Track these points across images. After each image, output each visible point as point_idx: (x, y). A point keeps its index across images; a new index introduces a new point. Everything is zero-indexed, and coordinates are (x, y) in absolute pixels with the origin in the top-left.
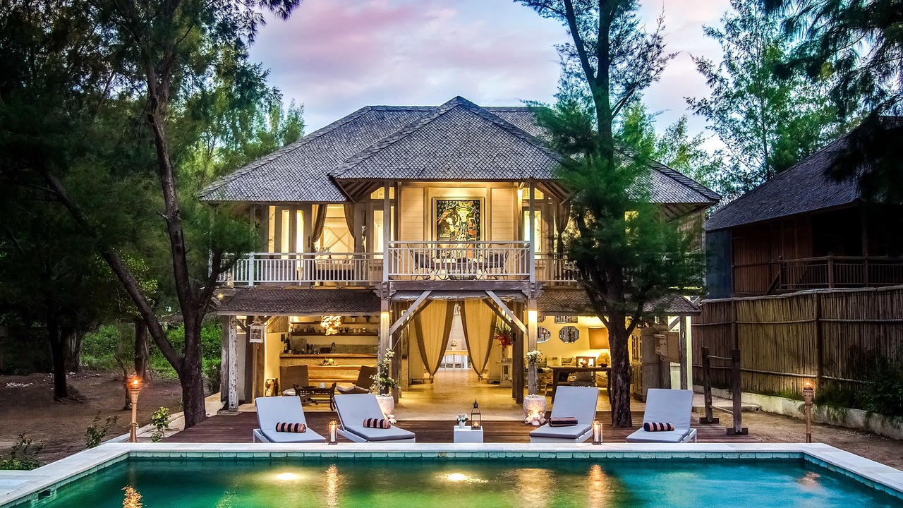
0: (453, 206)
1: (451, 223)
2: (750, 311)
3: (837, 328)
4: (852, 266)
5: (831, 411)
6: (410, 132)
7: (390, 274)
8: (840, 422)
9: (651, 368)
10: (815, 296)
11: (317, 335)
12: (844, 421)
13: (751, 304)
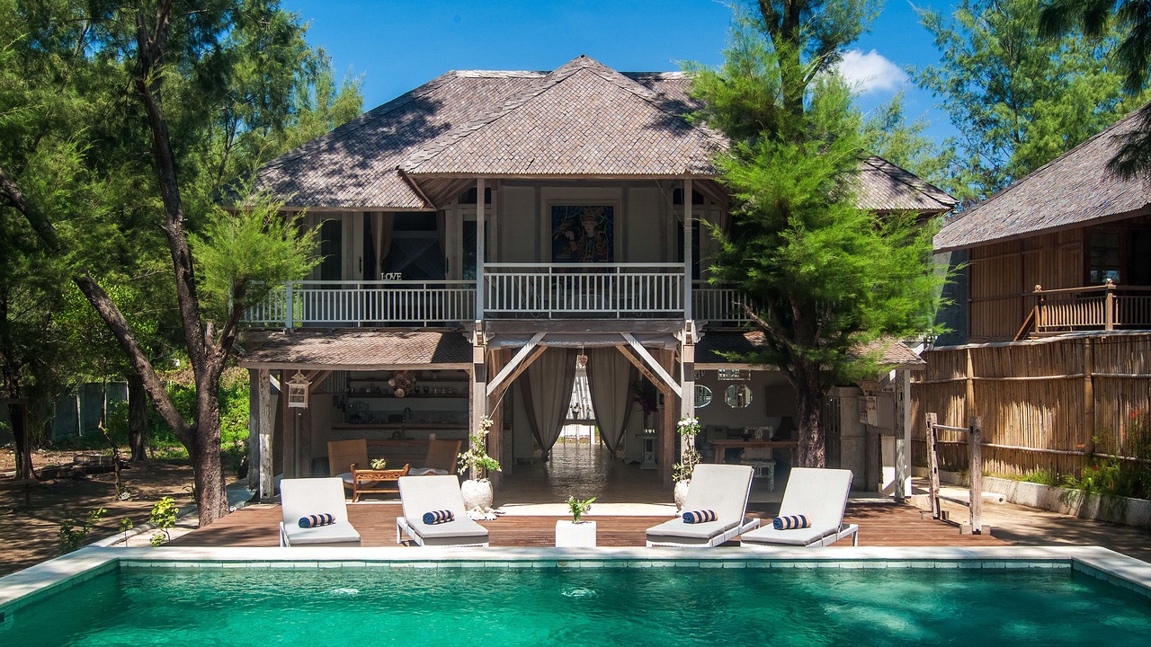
0: (575, 214)
1: (572, 237)
2: (993, 362)
3: (1117, 387)
4: (1139, 299)
5: (1105, 502)
6: (513, 107)
7: (485, 310)
8: (1117, 518)
9: (853, 441)
10: (1087, 341)
11: (384, 396)
12: (1123, 516)
13: (995, 353)
